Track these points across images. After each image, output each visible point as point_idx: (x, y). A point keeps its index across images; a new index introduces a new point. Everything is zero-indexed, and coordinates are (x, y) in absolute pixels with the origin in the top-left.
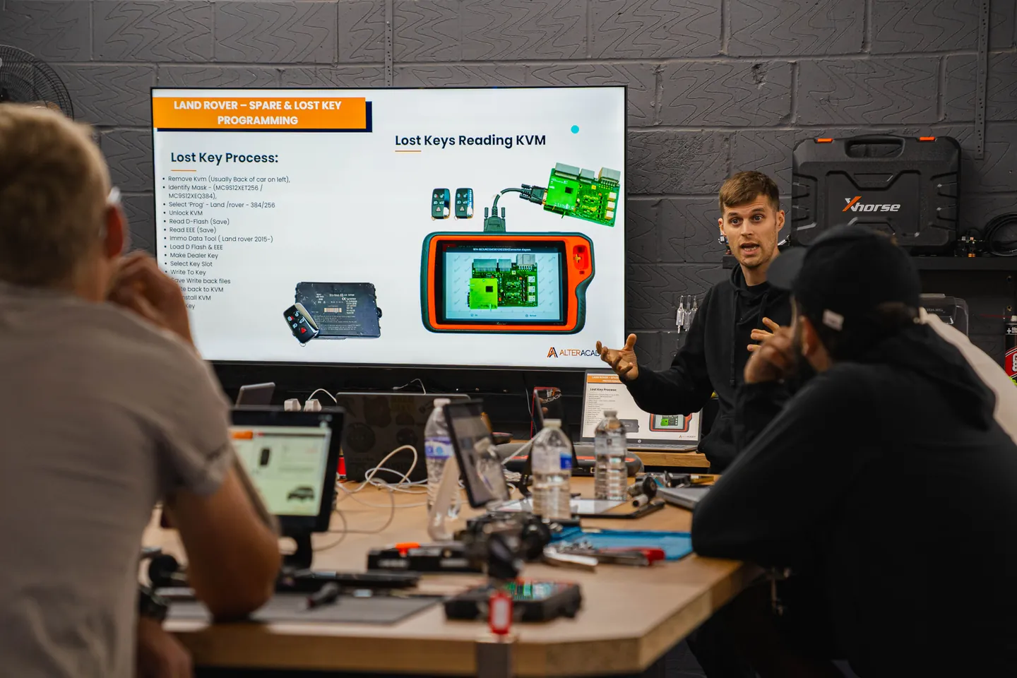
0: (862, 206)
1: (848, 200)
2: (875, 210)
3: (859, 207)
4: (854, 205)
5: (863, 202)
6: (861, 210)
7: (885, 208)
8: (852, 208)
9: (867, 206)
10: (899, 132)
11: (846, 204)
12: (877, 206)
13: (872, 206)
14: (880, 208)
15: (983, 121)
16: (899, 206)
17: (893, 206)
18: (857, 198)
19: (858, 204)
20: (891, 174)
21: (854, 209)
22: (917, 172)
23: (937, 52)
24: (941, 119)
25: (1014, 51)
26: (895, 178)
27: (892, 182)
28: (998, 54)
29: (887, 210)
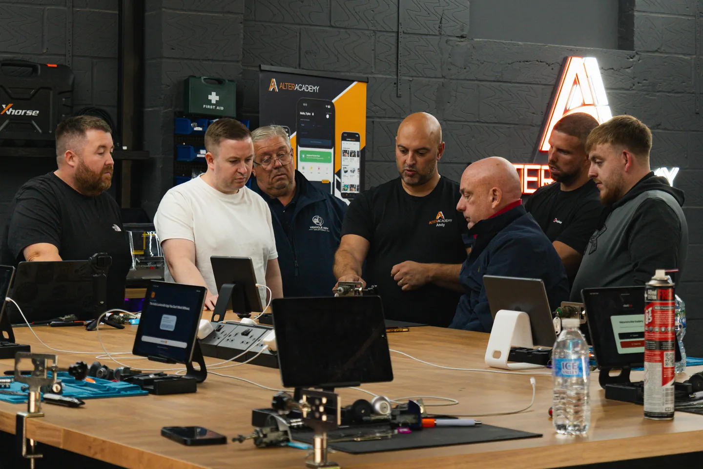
0: (14, 111)
1: (4, 106)
2: (23, 114)
3: (12, 112)
4: (8, 110)
5: (14, 108)
6: (13, 114)
7: (29, 113)
8: (7, 112)
9: (17, 111)
10: (35, 60)
11: (3, 109)
12: (24, 111)
13: (21, 111)
14: (25, 113)
15: (71, 54)
16: (38, 112)
17: (34, 112)
18: (10, 105)
19: (11, 110)
20: (33, 89)
21: (8, 113)
22: (50, 89)
23: (40, 5)
24: (45, 51)
25: (88, 9)
26: (36, 92)
27: (34, 95)
28: (78, 11)
29: (30, 114)
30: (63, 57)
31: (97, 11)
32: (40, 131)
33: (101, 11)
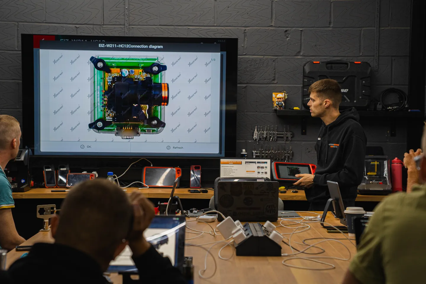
10: (345, 59)
15: (378, 55)
16: (348, 90)
17: (345, 90)
20: (345, 77)
22: (355, 76)
23: (359, 27)
24: (361, 54)
25: (389, 28)
26: (346, 79)
27: (345, 80)
28: (383, 29)
29: (343, 92)
30: (373, 57)
31: (396, 28)
32: (349, 101)
33: (398, 28)
